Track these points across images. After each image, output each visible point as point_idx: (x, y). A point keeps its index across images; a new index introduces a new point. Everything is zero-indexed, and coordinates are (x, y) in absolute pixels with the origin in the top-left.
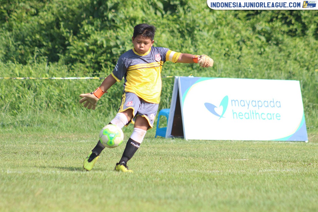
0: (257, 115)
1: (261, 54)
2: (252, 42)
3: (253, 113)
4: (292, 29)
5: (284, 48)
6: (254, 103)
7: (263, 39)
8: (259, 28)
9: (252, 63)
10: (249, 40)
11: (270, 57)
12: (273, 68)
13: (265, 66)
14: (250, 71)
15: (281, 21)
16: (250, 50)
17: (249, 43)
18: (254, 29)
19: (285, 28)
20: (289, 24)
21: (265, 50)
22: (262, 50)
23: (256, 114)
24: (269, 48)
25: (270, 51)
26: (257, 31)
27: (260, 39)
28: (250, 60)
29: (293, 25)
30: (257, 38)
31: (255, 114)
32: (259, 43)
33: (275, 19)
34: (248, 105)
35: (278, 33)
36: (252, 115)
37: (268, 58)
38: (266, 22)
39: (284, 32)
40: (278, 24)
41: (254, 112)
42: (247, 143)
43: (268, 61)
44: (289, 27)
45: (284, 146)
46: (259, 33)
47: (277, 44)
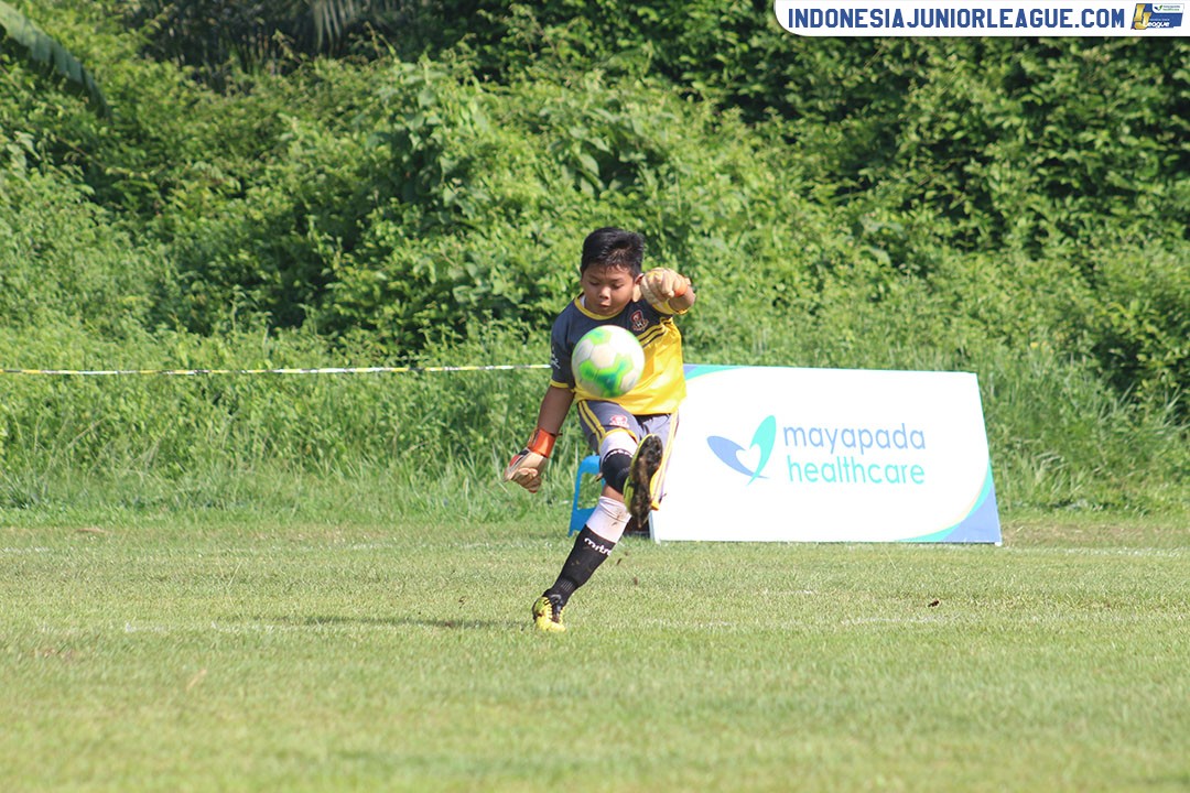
0: (858, 470)
1: (877, 300)
2: (852, 266)
3: (846, 465)
4: (966, 229)
5: (943, 282)
6: (848, 436)
7: (884, 257)
8: (870, 227)
9: (851, 327)
10: (842, 263)
11: (902, 308)
12: (910, 339)
13: (889, 334)
14: (846, 349)
15: (934, 208)
16: (847, 290)
17: (843, 269)
18: (857, 229)
19: (946, 228)
20: (957, 214)
21: (888, 290)
22: (882, 289)
23: (854, 468)
24: (901, 283)
25: (903, 291)
26: (865, 234)
27: (874, 259)
28: (846, 317)
29: (967, 217)
30: (864, 253)
31: (850, 469)
32: (873, 269)
33: (916, 201)
34: (833, 442)
35: (927, 242)
36: (843, 469)
37: (897, 311)
38: (890, 209)
39: (941, 237)
40: (925, 215)
41: (849, 462)
42: (827, 549)
43: (897, 319)
44: (957, 223)
45: (930, 556)
46: (872, 241)
47: (922, 273)
